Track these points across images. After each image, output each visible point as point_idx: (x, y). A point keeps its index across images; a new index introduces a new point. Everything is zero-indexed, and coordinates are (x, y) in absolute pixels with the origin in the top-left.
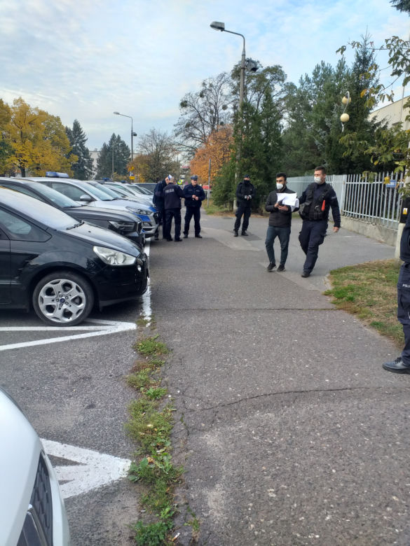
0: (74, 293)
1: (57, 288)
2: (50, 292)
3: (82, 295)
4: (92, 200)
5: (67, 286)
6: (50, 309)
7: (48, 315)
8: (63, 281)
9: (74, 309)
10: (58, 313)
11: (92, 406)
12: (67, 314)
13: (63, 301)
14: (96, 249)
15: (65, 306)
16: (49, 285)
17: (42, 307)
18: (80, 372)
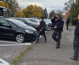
0: (22, 37)
1: (19, 36)
2: (18, 37)
3: (23, 38)
4: (37, 22)
5: (21, 36)
6: (18, 40)
7: (18, 41)
8: (20, 35)
9: (22, 40)
10: (19, 40)
11: (12, 56)
12: (21, 41)
13: (20, 39)
14: (26, 30)
15: (20, 40)
16: (18, 36)
17: (17, 39)
18: (16, 50)
